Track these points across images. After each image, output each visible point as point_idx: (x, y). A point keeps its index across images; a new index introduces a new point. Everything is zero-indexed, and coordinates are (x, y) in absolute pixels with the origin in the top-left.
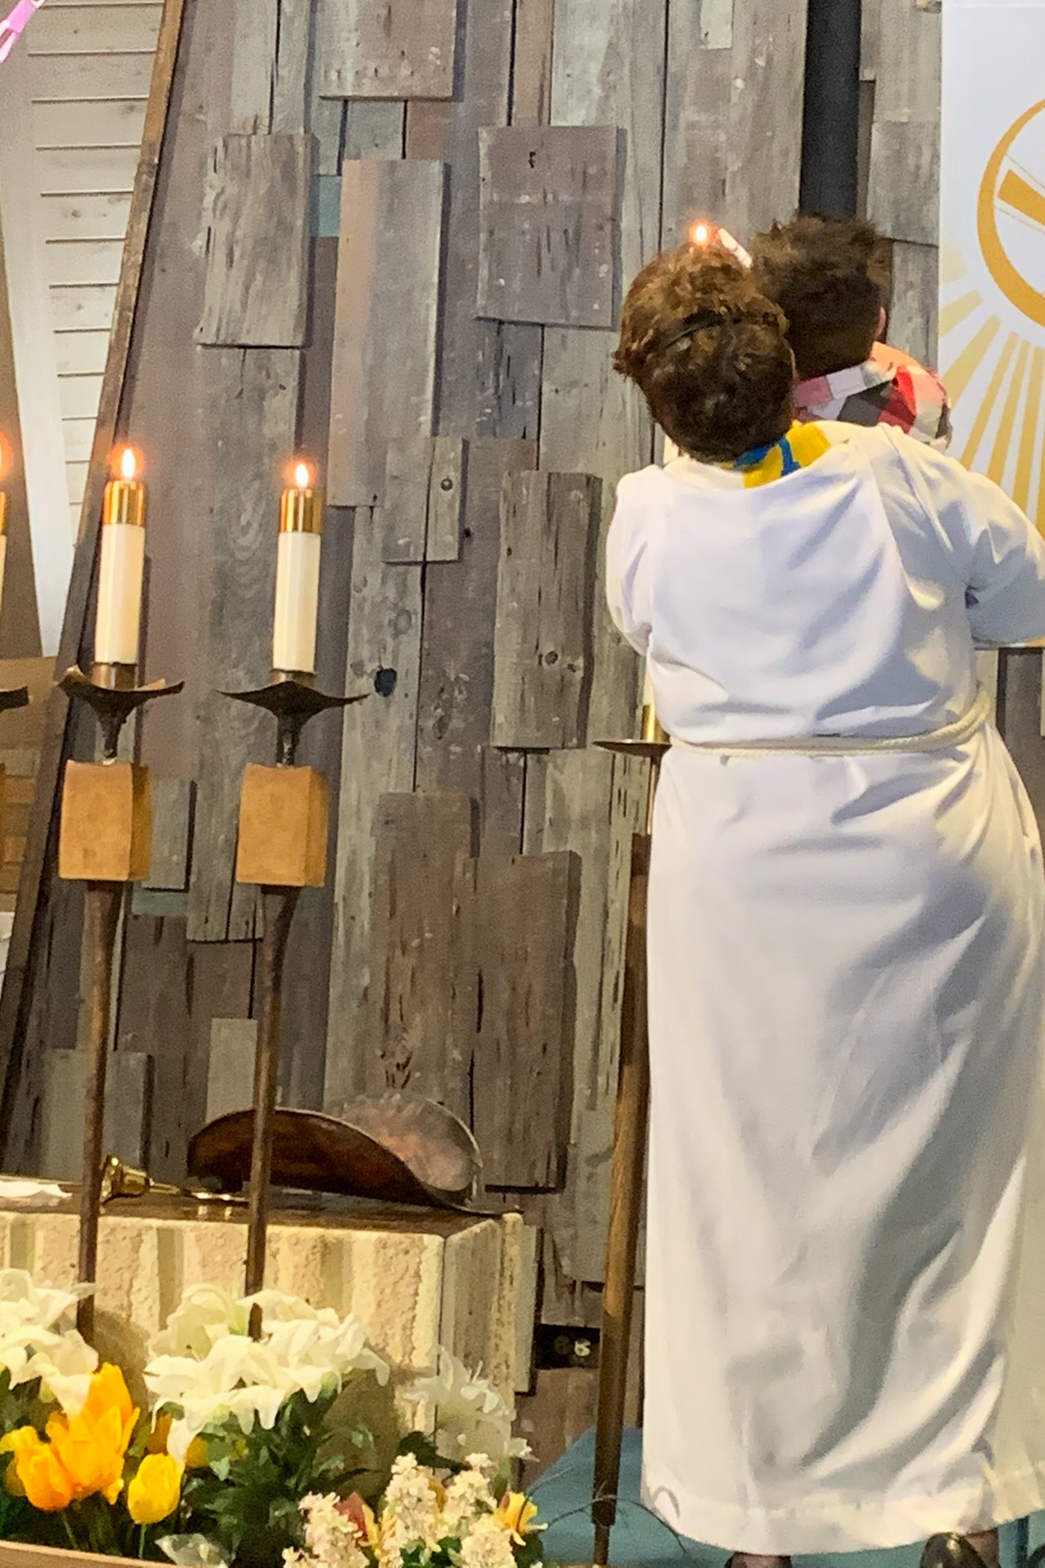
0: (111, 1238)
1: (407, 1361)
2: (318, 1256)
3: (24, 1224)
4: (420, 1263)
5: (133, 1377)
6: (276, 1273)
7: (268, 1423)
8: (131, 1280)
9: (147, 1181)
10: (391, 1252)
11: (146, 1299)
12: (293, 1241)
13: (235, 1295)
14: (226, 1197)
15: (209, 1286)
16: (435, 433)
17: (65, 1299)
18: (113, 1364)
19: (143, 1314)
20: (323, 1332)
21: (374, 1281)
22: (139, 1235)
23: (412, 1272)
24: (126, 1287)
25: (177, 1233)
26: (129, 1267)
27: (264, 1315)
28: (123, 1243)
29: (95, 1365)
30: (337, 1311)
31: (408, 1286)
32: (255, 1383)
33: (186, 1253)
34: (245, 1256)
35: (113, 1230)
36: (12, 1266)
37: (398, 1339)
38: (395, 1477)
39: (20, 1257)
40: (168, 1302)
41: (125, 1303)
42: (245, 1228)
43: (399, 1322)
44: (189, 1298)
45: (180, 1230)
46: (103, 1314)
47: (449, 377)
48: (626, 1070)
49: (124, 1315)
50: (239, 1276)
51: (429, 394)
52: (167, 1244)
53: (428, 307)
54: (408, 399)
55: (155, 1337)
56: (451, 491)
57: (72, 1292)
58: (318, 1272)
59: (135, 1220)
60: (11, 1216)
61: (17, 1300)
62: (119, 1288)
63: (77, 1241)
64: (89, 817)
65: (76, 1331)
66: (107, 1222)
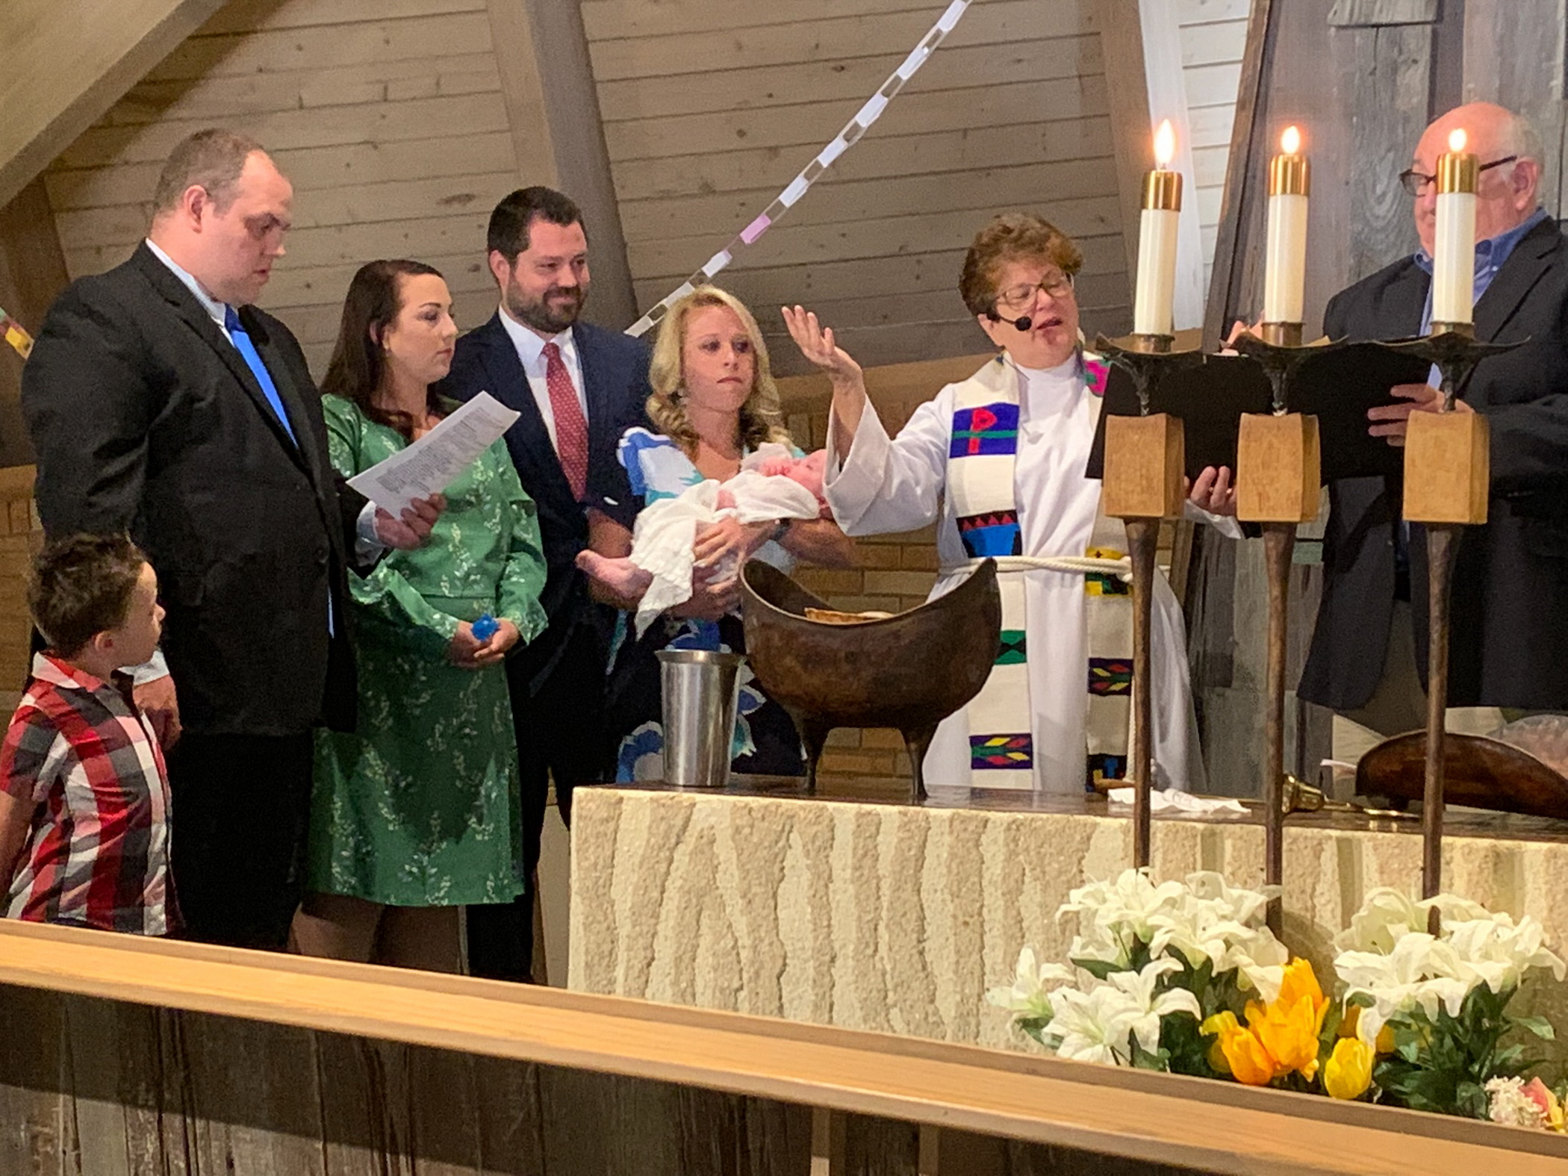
0: (1294, 847)
2: (1490, 865)
3: (1213, 834)
5: (1324, 971)
6: (1451, 879)
7: (1454, 1013)
8: (1314, 884)
9: (1322, 798)
10: (1561, 861)
11: (1329, 902)
12: (1466, 850)
13: (1414, 899)
14: (1394, 813)
15: (1389, 889)
17: (1255, 899)
18: (1303, 958)
19: (1326, 914)
20: (1500, 931)
21: (1544, 888)
22: (1320, 844)
24: (1309, 891)
25: (1355, 843)
26: (1312, 872)
27: (1442, 917)
28: (1305, 852)
29: (1286, 959)
30: (1512, 914)
32: (1436, 976)
33: (1365, 861)
34: (1421, 864)
35: (1295, 840)
36: (1203, 869)
39: (1211, 860)
40: (1349, 905)
41: (1309, 904)
42: (1420, 839)
44: (1372, 900)
45: (1359, 841)
46: (1289, 915)
49: (1309, 916)
50: (1416, 880)
51: (1560, 61)
52: (1347, 856)
54: (1540, 65)
55: (1339, 936)
57: (1262, 892)
58: (1490, 880)
59: (1316, 830)
60: (1200, 826)
61: (1212, 899)
62: (1303, 892)
63: (1263, 849)
64: (1263, 464)
65: (1267, 928)
66: (1290, 832)
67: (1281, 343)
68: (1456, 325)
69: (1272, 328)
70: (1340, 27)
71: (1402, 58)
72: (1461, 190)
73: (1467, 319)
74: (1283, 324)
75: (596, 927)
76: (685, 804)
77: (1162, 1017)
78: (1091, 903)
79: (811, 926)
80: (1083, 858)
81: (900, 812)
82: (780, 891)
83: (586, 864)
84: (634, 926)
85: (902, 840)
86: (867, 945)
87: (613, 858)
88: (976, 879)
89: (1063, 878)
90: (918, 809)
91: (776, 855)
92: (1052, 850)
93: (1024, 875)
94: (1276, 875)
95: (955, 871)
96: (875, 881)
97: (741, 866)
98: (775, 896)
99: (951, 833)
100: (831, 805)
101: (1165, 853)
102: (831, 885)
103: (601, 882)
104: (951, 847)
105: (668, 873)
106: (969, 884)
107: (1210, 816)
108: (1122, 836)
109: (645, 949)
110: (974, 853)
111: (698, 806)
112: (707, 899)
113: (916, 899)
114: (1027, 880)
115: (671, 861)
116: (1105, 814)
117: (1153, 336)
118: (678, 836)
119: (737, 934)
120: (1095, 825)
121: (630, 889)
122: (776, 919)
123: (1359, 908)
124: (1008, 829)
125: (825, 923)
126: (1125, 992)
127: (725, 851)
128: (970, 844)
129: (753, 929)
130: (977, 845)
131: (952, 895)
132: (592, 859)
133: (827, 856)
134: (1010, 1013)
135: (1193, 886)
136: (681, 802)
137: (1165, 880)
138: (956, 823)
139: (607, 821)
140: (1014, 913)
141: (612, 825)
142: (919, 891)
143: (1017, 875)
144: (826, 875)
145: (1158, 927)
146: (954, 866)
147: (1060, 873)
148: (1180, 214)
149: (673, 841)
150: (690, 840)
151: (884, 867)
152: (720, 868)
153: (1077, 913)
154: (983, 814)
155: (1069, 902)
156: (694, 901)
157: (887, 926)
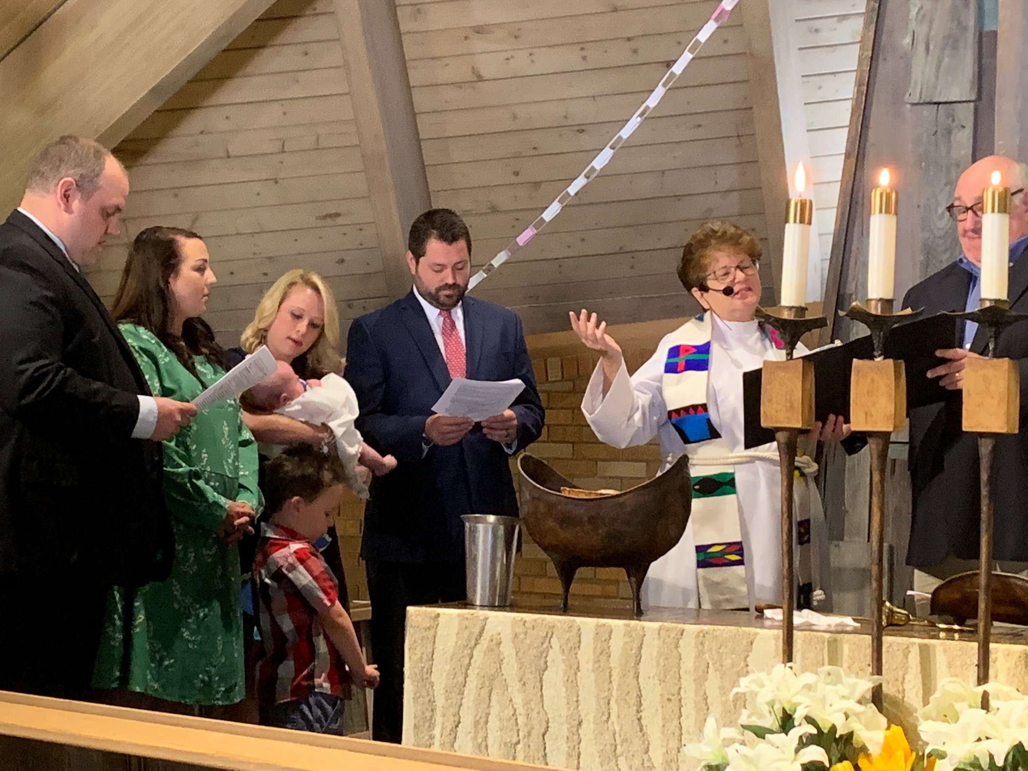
0: (891, 650)
2: (1023, 662)
3: (835, 640)
5: (911, 734)
6: (997, 671)
7: (1000, 763)
8: (904, 674)
9: (908, 616)
11: (914, 687)
12: (1007, 653)
13: (972, 685)
14: (956, 627)
15: (954, 679)
17: (865, 685)
18: (897, 725)
19: (912, 696)
22: (908, 647)
24: (900, 680)
25: (931, 647)
26: (903, 667)
27: (990, 698)
28: (898, 653)
29: (886, 725)
32: (987, 738)
33: (938, 660)
34: (976, 663)
35: (891, 645)
36: (830, 664)
39: (834, 659)
40: (927, 690)
41: (901, 689)
42: (975, 645)
44: (943, 686)
45: (934, 646)
46: (887, 696)
49: (900, 697)
50: (973, 672)
52: (925, 655)
55: (920, 711)
57: (870, 680)
58: (1023, 672)
59: (905, 640)
60: (827, 635)
61: (835, 685)
62: (897, 680)
63: (869, 651)
64: (868, 392)
65: (872, 705)
66: (887, 640)
67: (879, 312)
68: (997, 301)
69: (873, 303)
70: (913, 104)
71: (954, 124)
72: (999, 212)
73: (1004, 297)
74: (881, 300)
75: (421, 700)
76: (481, 618)
77: (803, 765)
78: (754, 687)
79: (565, 701)
80: (748, 656)
81: (625, 625)
82: (544, 677)
83: (415, 658)
84: (447, 700)
85: (626, 643)
86: (603, 714)
87: (433, 654)
88: (676, 670)
89: (735, 670)
90: (637, 622)
91: (542, 653)
92: (727, 651)
93: (708, 667)
94: (878, 671)
95: (662, 664)
96: (609, 670)
97: (519, 660)
98: (541, 680)
99: (659, 638)
100: (579, 620)
101: (803, 653)
102: (578, 673)
103: (425, 670)
104: (660, 648)
105: (469, 664)
106: (671, 673)
107: (832, 629)
108: (774, 642)
109: (454, 716)
110: (675, 653)
111: (489, 620)
112: (496, 682)
113: (636, 683)
114: (710, 670)
115: (471, 657)
116: (763, 627)
117: (793, 307)
118: (477, 640)
119: (515, 706)
120: (756, 634)
121: (444, 675)
122: (542, 696)
123: (935, 692)
124: (698, 636)
125: (575, 699)
126: (778, 747)
127: (507, 649)
128: (672, 646)
129: (527, 703)
130: (677, 647)
131: (660, 680)
132: (419, 654)
133: (576, 654)
134: (699, 761)
135: (822, 676)
136: (478, 617)
137: (803, 671)
138: (662, 632)
139: (429, 628)
140: (702, 692)
141: (432, 632)
142: (638, 677)
143: (703, 667)
144: (575, 667)
145: (800, 704)
146: (661, 661)
147: (733, 666)
148: (812, 226)
149: (473, 642)
150: (484, 643)
151: (614, 661)
152: (504, 661)
153: (744, 694)
154: (681, 626)
155: (739, 686)
156: (487, 683)
157: (616, 701)
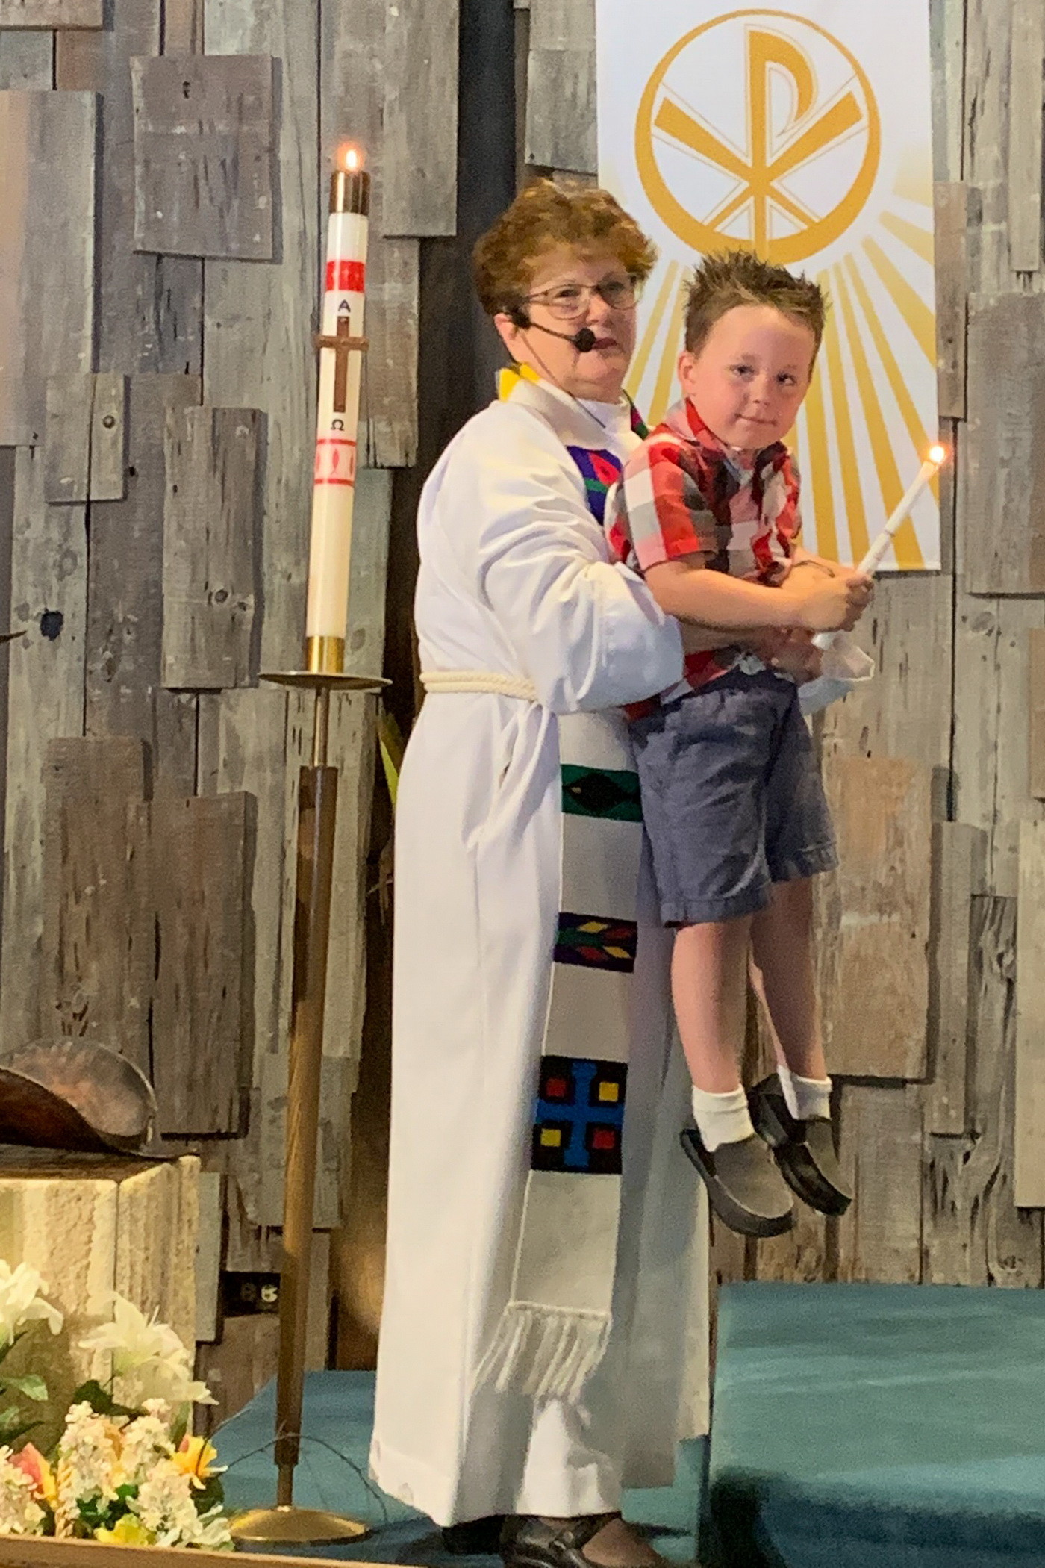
1: (81, 1310)
4: (93, 1210)
10: (63, 1199)
16: (95, 369)
21: (45, 1230)
23: (86, 1219)
30: (8, 1262)
31: (81, 1233)
37: (72, 1287)
38: (70, 1426)
43: (73, 1270)
47: (107, 313)
48: (300, 1006)
51: (88, 330)
53: (84, 242)
54: (67, 336)
56: (114, 429)
